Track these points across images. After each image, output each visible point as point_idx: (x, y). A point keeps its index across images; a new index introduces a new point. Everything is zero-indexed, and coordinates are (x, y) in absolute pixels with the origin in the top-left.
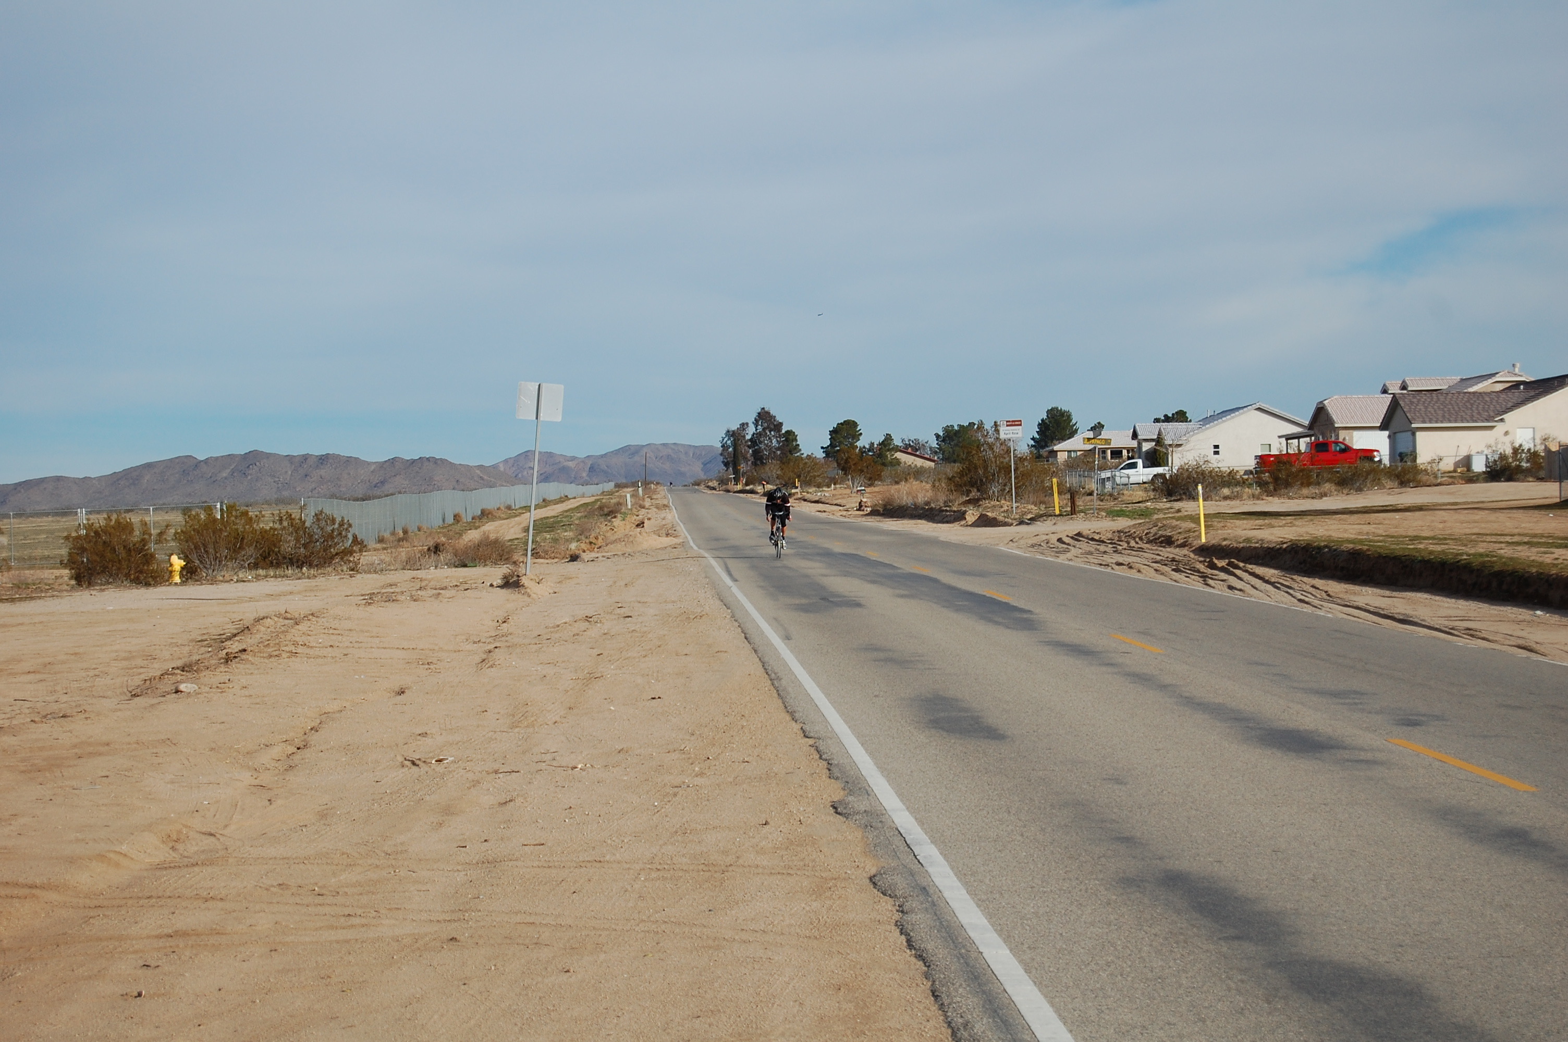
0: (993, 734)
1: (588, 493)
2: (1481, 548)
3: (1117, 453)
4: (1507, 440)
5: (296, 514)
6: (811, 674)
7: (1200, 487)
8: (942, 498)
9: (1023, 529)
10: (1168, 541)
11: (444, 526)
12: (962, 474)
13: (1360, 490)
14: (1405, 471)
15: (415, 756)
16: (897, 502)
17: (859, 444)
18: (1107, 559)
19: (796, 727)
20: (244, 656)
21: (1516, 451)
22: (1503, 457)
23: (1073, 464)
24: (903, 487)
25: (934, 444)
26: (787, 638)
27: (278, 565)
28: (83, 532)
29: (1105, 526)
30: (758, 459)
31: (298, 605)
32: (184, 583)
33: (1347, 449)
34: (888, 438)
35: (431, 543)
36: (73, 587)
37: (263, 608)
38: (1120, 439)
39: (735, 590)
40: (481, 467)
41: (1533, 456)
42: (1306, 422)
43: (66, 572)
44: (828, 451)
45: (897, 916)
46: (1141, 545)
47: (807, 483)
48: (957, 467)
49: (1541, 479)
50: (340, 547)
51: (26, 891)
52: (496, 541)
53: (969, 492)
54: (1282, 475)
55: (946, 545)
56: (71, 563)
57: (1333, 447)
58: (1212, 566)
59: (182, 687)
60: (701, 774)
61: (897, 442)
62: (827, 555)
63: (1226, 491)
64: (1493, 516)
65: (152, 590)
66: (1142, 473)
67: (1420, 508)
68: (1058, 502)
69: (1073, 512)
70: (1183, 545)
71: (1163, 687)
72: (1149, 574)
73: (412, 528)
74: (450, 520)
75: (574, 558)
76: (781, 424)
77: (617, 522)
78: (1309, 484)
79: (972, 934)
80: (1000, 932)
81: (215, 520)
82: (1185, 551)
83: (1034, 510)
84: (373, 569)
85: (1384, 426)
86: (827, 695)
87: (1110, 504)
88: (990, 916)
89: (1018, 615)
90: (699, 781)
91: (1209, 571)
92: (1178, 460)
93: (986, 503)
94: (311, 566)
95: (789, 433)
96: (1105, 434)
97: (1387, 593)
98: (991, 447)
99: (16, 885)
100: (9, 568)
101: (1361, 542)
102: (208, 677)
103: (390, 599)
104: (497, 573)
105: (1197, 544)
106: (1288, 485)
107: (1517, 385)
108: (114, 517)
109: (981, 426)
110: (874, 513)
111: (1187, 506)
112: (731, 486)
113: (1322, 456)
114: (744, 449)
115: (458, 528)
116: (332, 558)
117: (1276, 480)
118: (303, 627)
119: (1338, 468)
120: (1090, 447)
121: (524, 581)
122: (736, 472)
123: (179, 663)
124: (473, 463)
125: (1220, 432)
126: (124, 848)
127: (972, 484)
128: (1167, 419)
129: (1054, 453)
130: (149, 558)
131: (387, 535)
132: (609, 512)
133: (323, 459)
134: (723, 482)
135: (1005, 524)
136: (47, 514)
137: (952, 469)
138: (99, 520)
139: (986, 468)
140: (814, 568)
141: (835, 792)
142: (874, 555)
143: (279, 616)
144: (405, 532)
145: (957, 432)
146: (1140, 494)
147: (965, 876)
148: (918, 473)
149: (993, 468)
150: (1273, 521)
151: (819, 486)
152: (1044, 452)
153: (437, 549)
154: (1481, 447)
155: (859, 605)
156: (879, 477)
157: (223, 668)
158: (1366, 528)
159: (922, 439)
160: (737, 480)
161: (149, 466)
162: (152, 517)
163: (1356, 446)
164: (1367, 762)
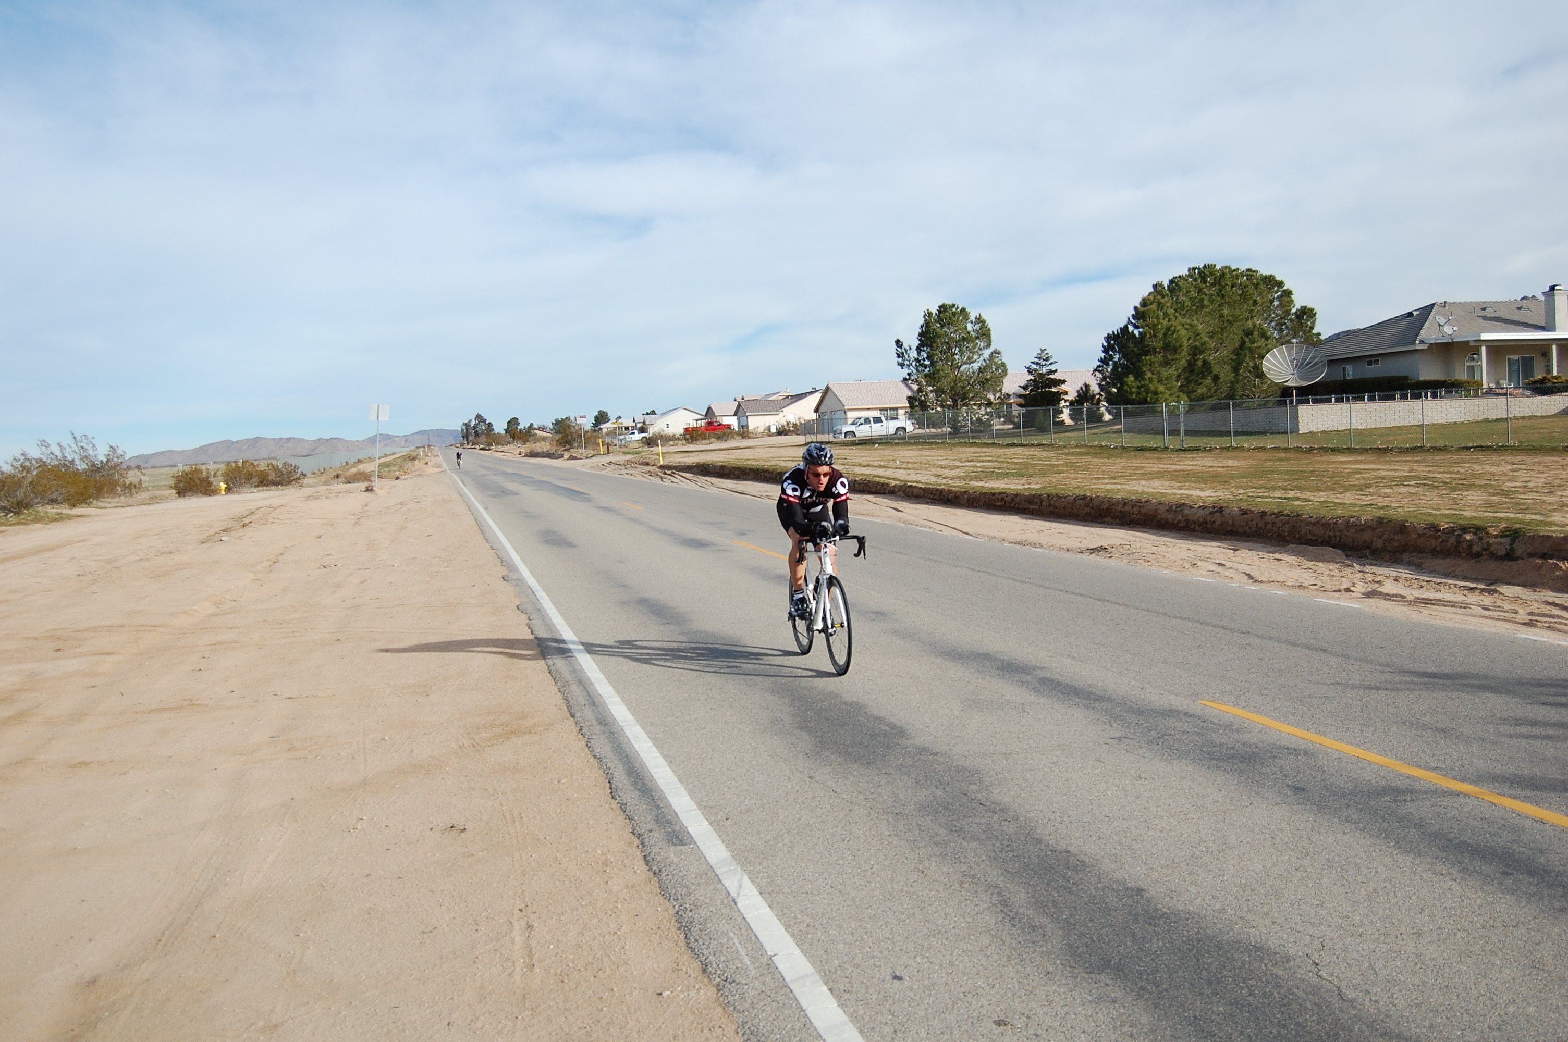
0: (571, 545)
1: (405, 451)
2: (773, 463)
3: (627, 428)
4: (784, 419)
5: (275, 464)
6: (496, 523)
7: (659, 441)
8: (554, 449)
9: (588, 460)
10: (648, 464)
11: (342, 467)
12: (562, 439)
13: (726, 441)
14: (744, 433)
15: (325, 564)
16: (535, 451)
17: (519, 427)
18: (622, 472)
19: (488, 545)
20: (251, 524)
21: (788, 424)
22: (783, 426)
23: (608, 434)
24: (538, 444)
25: (551, 426)
26: (486, 509)
27: (268, 485)
28: (181, 474)
29: (622, 458)
30: (477, 434)
31: (276, 502)
32: (226, 494)
33: (720, 425)
34: (532, 424)
35: (335, 474)
36: (177, 498)
37: (260, 504)
38: (627, 422)
39: (465, 490)
40: (358, 441)
41: (795, 425)
42: (704, 414)
43: (174, 491)
44: (506, 431)
45: (527, 621)
46: (636, 465)
47: (497, 444)
48: (560, 435)
49: (798, 435)
50: (295, 477)
51: (152, 628)
52: (363, 472)
53: (565, 446)
54: (695, 435)
55: (556, 468)
56: (175, 487)
57: (716, 424)
58: (665, 473)
59: (223, 538)
60: (447, 567)
61: (535, 426)
62: (506, 473)
63: (671, 443)
64: (778, 450)
65: (212, 498)
66: (638, 436)
67: (750, 448)
68: (602, 449)
69: (608, 453)
70: (653, 465)
71: (642, 523)
72: (639, 478)
73: (327, 468)
74: (344, 464)
75: (397, 478)
76: (486, 420)
77: (416, 463)
78: (705, 439)
79: (558, 627)
80: (569, 626)
81: (239, 467)
82: (654, 467)
83: (592, 453)
84: (309, 486)
85: (735, 415)
86: (502, 532)
87: (624, 449)
88: (566, 619)
89: (583, 496)
90: (446, 569)
91: (664, 476)
92: (652, 431)
93: (572, 450)
94: (282, 485)
95: (489, 423)
96: (620, 421)
97: (735, 482)
98: (574, 427)
99: (147, 626)
100: (148, 490)
101: (725, 462)
102: (234, 534)
103: (317, 498)
104: (363, 485)
105: (659, 465)
106: (696, 439)
107: (788, 397)
108: (194, 467)
109: (569, 420)
110: (526, 456)
111: (655, 449)
112: (466, 446)
113: (710, 428)
114: (470, 431)
115: (347, 467)
116: (292, 481)
117: (692, 437)
118: (277, 511)
119: (717, 432)
120: (615, 426)
121: (374, 488)
122: (467, 440)
123: (223, 528)
124: (354, 439)
125: (669, 419)
126: (196, 608)
127: (566, 443)
128: (648, 414)
129: (601, 429)
130: (210, 484)
131: (316, 471)
132: (413, 459)
133: (289, 440)
134: (462, 444)
135: (580, 459)
136: (167, 467)
137: (558, 437)
138: (187, 469)
139: (572, 436)
140: (499, 480)
141: (503, 571)
142: (524, 473)
143: (267, 507)
144: (324, 469)
145: (560, 422)
146: (636, 445)
147: (555, 603)
148: (544, 439)
149: (575, 436)
150: (690, 454)
151: (503, 445)
152: (597, 429)
153: (337, 476)
154: (774, 422)
155: (517, 494)
156: (528, 441)
157: (242, 530)
158: (727, 456)
159: (546, 425)
160: (468, 444)
161: (211, 444)
162: (212, 467)
163: (724, 423)
164: (723, 550)
